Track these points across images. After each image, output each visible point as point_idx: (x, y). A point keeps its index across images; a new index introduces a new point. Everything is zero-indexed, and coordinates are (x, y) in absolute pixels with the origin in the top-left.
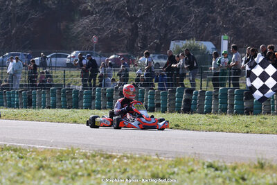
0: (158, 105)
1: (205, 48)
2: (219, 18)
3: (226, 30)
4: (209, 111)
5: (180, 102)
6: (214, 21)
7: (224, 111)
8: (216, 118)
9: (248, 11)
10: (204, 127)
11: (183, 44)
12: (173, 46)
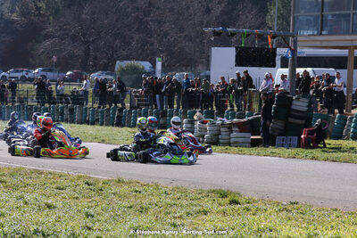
0: (98, 120)
1: (143, 67)
2: (156, 43)
5: (113, 118)
6: (152, 44)
9: (180, 37)
11: (126, 63)
12: (119, 65)
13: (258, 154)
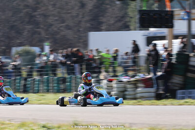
1: (34, 51)
3: (48, 39)
4: (38, 92)
6: (40, 34)
7: (48, 91)
8: (43, 96)
9: (61, 27)
10: (36, 102)
11: (20, 49)
12: (14, 50)
13: (172, 104)
